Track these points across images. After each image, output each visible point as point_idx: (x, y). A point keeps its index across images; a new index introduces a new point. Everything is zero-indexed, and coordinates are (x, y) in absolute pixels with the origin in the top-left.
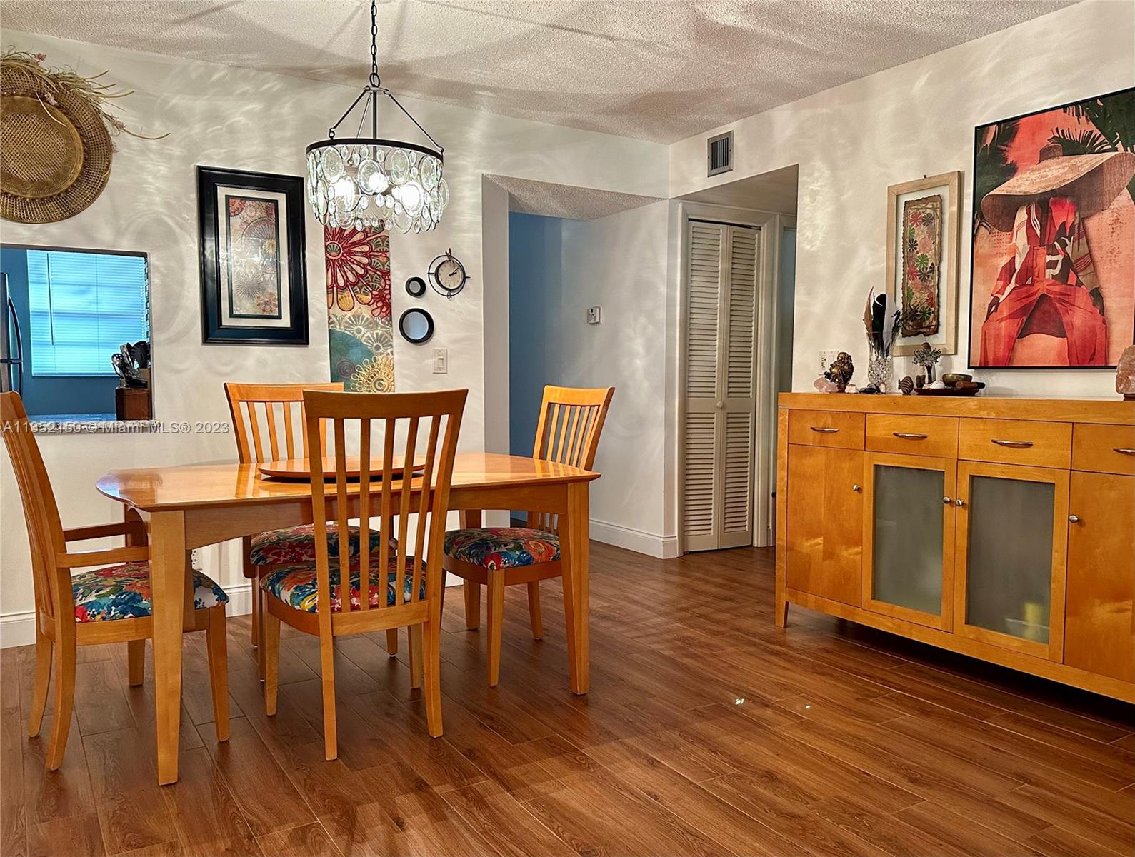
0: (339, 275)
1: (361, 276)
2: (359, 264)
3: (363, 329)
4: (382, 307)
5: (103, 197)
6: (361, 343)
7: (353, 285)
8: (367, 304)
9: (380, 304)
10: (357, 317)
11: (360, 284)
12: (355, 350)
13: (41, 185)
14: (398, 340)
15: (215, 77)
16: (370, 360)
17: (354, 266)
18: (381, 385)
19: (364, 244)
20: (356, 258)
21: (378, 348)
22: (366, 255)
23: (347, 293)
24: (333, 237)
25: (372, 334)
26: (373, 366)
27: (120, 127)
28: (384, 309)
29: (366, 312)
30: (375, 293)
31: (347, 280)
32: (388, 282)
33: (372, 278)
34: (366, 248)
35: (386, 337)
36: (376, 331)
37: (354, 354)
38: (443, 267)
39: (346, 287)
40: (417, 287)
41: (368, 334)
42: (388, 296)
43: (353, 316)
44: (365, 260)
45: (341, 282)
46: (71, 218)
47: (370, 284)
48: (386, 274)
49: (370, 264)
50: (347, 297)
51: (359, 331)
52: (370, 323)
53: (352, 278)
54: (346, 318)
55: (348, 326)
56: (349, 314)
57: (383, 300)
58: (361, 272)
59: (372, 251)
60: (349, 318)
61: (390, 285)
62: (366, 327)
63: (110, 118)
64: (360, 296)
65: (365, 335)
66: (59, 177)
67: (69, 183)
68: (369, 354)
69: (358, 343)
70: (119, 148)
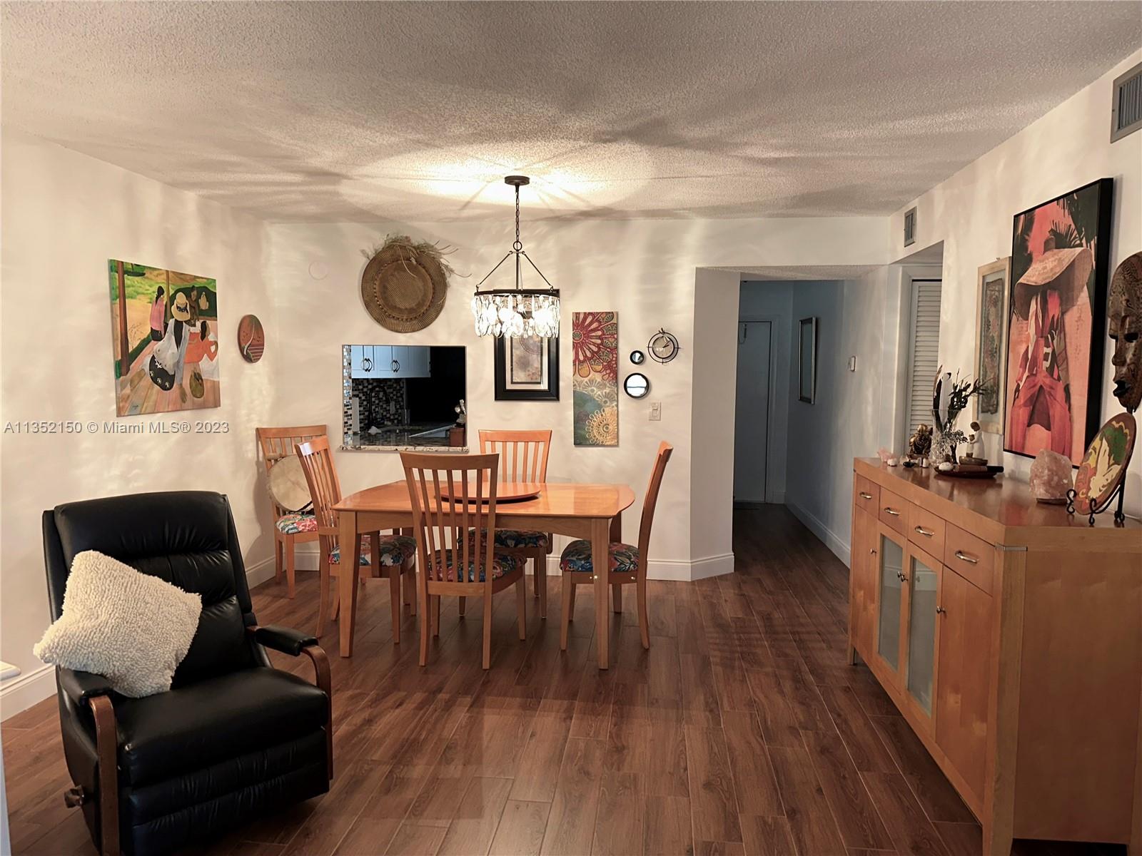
0: (580, 353)
1: (596, 352)
2: (594, 344)
3: (595, 389)
4: (610, 373)
5: (442, 314)
6: (594, 399)
7: (590, 359)
8: (599, 372)
9: (608, 371)
10: (591, 381)
11: (595, 358)
12: (590, 404)
13: (411, 311)
14: (622, 395)
15: (506, 231)
16: (601, 412)
17: (591, 346)
18: (607, 428)
19: (599, 330)
20: (593, 340)
21: (606, 402)
22: (599, 337)
23: (585, 365)
24: (578, 327)
25: (602, 393)
26: (602, 415)
27: (452, 271)
28: (611, 375)
29: (598, 377)
30: (605, 364)
31: (585, 356)
32: (615, 356)
33: (603, 353)
34: (599, 333)
35: (612, 395)
36: (605, 391)
37: (589, 407)
38: (658, 341)
39: (583, 362)
40: (638, 358)
41: (599, 393)
42: (615, 366)
43: (589, 381)
44: (599, 341)
45: (581, 358)
46: (425, 329)
47: (602, 358)
48: (614, 349)
49: (602, 344)
50: (586, 366)
51: (593, 391)
52: (601, 385)
53: (589, 354)
54: (584, 382)
55: (585, 387)
56: (586, 379)
57: (612, 369)
58: (595, 349)
59: (604, 335)
60: (586, 382)
61: (616, 358)
62: (598, 388)
63: (446, 267)
64: (595, 366)
65: (597, 393)
66: (420, 305)
67: (425, 308)
68: (600, 407)
69: (592, 399)
70: (451, 284)
